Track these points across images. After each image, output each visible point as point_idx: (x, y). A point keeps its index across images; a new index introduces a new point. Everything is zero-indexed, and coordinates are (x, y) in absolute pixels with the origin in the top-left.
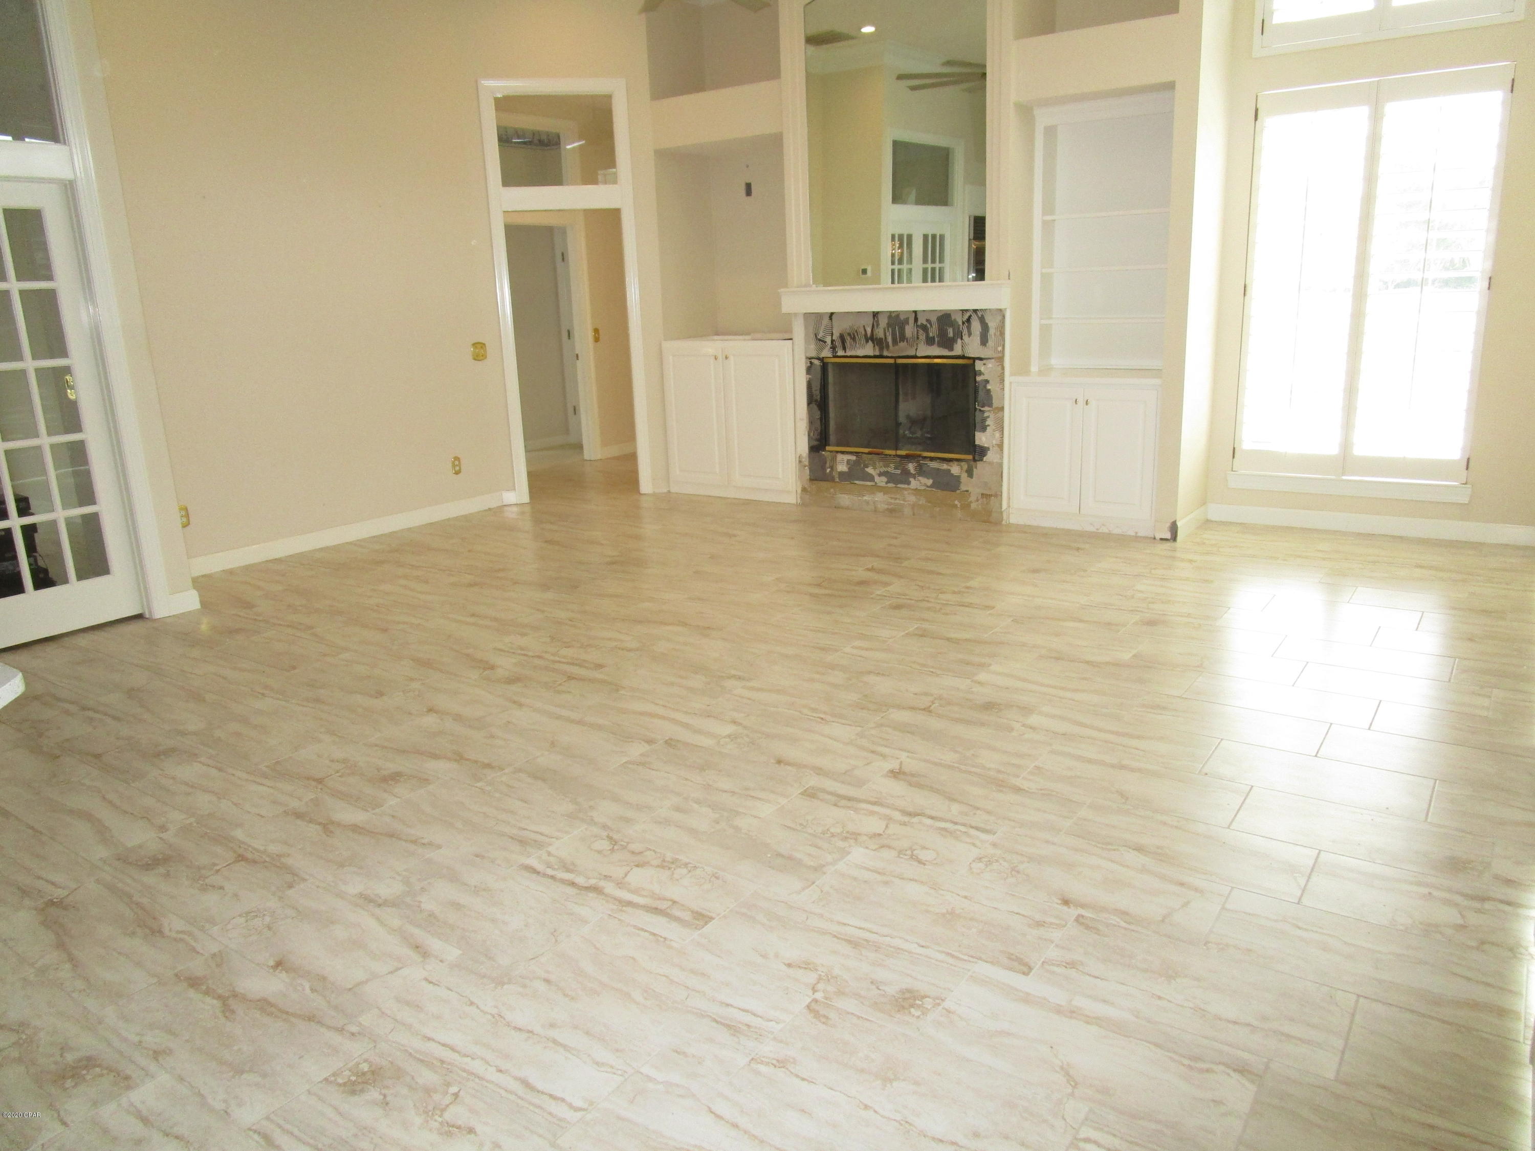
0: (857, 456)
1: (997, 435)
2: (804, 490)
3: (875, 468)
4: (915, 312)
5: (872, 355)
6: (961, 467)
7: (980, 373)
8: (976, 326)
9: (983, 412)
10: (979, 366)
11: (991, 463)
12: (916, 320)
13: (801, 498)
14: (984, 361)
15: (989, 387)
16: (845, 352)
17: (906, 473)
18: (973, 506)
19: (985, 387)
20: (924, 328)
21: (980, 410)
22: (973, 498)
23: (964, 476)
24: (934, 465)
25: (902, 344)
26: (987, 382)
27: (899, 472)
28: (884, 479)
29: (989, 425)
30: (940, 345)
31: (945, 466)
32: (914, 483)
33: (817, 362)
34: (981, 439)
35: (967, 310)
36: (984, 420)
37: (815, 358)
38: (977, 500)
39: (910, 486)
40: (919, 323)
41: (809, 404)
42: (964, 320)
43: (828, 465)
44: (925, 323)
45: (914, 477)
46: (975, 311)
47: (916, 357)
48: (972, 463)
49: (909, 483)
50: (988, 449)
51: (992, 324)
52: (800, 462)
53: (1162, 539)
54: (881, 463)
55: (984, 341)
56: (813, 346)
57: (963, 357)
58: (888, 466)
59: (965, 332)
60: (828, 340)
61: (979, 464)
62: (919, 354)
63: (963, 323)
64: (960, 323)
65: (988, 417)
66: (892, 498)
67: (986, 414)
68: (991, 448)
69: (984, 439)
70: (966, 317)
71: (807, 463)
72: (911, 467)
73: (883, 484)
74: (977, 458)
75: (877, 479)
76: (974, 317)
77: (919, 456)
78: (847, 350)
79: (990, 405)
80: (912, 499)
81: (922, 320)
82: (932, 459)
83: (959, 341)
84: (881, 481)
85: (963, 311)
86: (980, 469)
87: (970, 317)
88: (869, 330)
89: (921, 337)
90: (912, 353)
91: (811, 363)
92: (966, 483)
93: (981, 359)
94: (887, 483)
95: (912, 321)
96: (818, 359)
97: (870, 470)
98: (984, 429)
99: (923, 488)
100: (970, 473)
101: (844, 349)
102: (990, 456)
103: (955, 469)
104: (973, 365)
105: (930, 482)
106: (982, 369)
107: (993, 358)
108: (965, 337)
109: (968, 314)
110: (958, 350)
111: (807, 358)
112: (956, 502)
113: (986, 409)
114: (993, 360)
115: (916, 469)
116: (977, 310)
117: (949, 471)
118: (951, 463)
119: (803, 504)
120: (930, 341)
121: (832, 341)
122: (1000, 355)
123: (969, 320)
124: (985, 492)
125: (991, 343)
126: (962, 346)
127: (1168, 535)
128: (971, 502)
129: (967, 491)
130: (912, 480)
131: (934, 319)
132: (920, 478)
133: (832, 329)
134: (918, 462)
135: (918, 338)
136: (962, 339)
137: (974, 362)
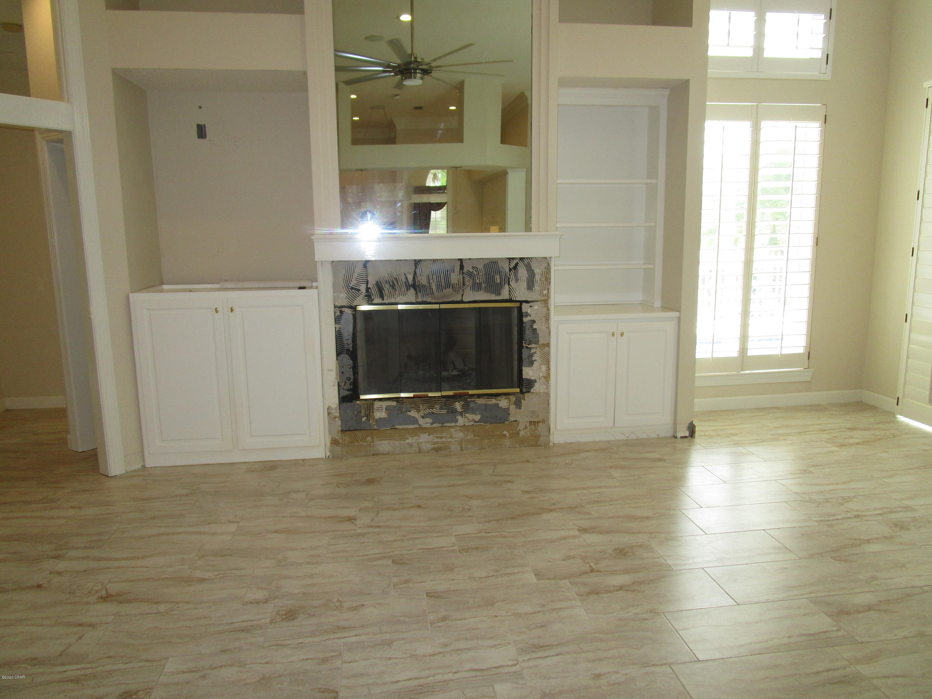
0: (397, 402)
1: (544, 368)
2: (334, 442)
3: (418, 411)
4: (461, 260)
5: (415, 301)
6: (510, 400)
7: (527, 315)
8: (522, 272)
9: (530, 349)
10: (525, 308)
11: (538, 394)
12: (462, 267)
13: (331, 451)
14: (531, 304)
15: (535, 326)
16: (383, 299)
17: (454, 411)
18: (522, 433)
19: (532, 326)
20: (470, 274)
21: (527, 348)
22: (521, 427)
23: (513, 408)
24: (481, 401)
25: (448, 291)
26: (534, 322)
27: (444, 412)
28: (429, 420)
29: (536, 360)
30: (487, 290)
31: (493, 401)
32: (461, 421)
33: (348, 311)
34: (528, 373)
35: (513, 259)
36: (531, 356)
37: (345, 307)
38: (526, 428)
39: (457, 424)
40: (465, 270)
41: (338, 354)
42: (511, 268)
43: (363, 413)
44: (471, 270)
45: (461, 414)
46: (522, 259)
47: (462, 302)
48: (520, 395)
49: (457, 421)
50: (535, 381)
51: (538, 270)
52: (329, 414)
53: (681, 437)
54: (425, 406)
55: (530, 286)
56: (343, 295)
57: (510, 301)
58: (432, 407)
59: (512, 277)
60: (363, 288)
61: (527, 396)
62: (465, 300)
63: (510, 270)
64: (508, 270)
65: (535, 353)
66: (437, 437)
67: (533, 351)
68: (538, 380)
69: (531, 373)
70: (512, 265)
71: (337, 414)
72: (458, 406)
73: (428, 426)
74: (524, 390)
75: (421, 421)
76: (521, 264)
77: (467, 394)
78: (385, 298)
79: (537, 342)
80: (460, 435)
81: (468, 268)
82: (479, 396)
83: (507, 286)
84: (426, 423)
85: (510, 259)
86: (529, 400)
87: (517, 264)
88: (410, 278)
89: (467, 283)
90: (459, 298)
91: (341, 312)
92: (515, 414)
93: (527, 302)
94: (432, 424)
95: (457, 268)
96: (351, 307)
97: (413, 413)
98: (531, 363)
99: (472, 423)
100: (518, 404)
101: (382, 296)
102: (538, 388)
103: (503, 403)
104: (520, 308)
105: (478, 417)
106: (529, 311)
107: (539, 301)
108: (512, 283)
109: (515, 262)
110: (505, 295)
111: (335, 307)
112: (505, 432)
113: (533, 346)
114: (539, 303)
115: (463, 407)
116: (524, 258)
117: (497, 405)
118: (499, 398)
119: (333, 457)
120: (477, 287)
121: (368, 289)
122: (546, 298)
123: (515, 267)
124: (532, 420)
125: (537, 288)
126: (509, 291)
127: (687, 434)
128: (520, 430)
129: (515, 421)
130: (459, 418)
131: (480, 266)
132: (467, 415)
133: (367, 277)
134: (465, 400)
135: (464, 284)
136: (509, 284)
137: (521, 305)
